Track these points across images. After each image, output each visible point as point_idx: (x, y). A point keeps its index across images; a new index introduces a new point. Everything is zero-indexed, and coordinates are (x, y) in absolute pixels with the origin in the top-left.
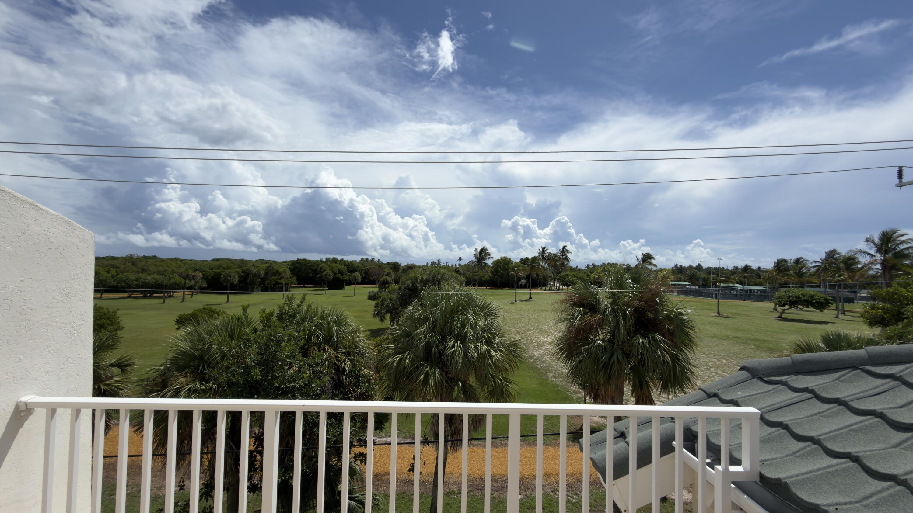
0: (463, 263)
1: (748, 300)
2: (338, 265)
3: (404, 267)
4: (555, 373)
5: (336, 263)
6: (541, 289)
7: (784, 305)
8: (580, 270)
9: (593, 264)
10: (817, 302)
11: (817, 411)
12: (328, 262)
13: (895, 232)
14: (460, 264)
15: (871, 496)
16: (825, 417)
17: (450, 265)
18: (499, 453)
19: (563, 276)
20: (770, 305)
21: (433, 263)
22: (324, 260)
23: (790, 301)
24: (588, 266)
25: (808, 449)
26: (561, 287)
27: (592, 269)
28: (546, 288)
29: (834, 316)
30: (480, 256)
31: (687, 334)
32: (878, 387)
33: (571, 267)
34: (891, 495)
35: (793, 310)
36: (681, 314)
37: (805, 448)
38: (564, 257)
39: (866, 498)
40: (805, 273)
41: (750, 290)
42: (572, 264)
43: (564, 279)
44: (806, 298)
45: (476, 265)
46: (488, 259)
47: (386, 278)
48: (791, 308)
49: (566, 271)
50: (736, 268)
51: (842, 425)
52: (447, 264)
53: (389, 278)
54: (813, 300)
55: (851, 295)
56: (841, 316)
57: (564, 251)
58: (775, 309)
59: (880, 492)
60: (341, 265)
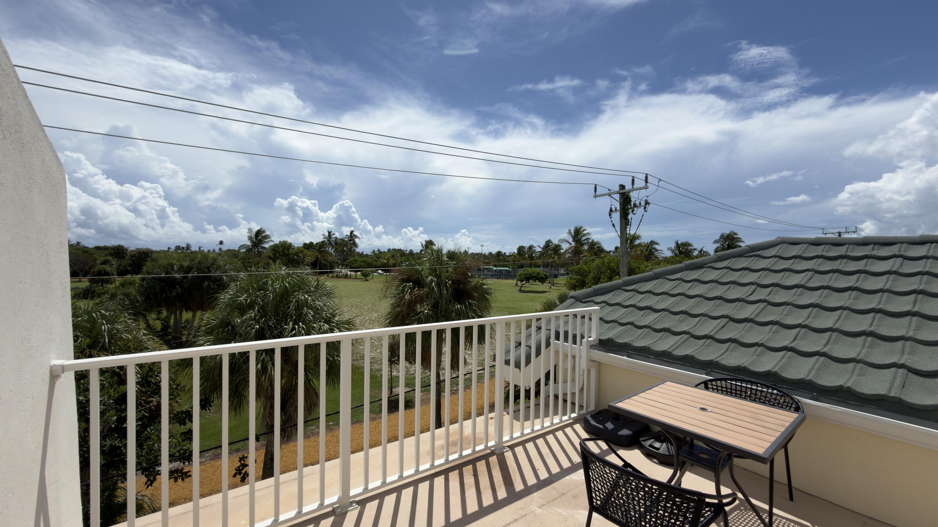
0: (224, 248)
1: (500, 279)
3: (133, 253)
4: (356, 357)
6: (328, 276)
7: (523, 281)
8: (367, 255)
9: (378, 250)
10: (541, 278)
11: (610, 310)
13: (581, 228)
14: (220, 249)
15: (640, 335)
16: (614, 311)
17: (206, 251)
18: (313, 442)
19: (351, 261)
20: (514, 282)
21: (178, 248)
23: (526, 278)
24: (374, 251)
25: (613, 326)
26: (349, 273)
27: (378, 254)
28: (333, 275)
29: (549, 287)
30: (256, 239)
31: (487, 300)
32: (629, 295)
33: (359, 253)
34: (646, 333)
35: (527, 285)
36: (484, 284)
37: (611, 325)
38: (352, 242)
39: (639, 336)
40: (534, 257)
41: (500, 270)
42: (358, 250)
43: (353, 264)
44: (535, 275)
45: (249, 250)
46: (267, 242)
47: (103, 268)
48: (526, 283)
49: (354, 256)
50: (490, 254)
51: (622, 313)
52: (202, 249)
53: (108, 268)
54: (539, 275)
55: (556, 272)
56: (552, 287)
57: (352, 236)
58: (517, 284)
59: (643, 332)
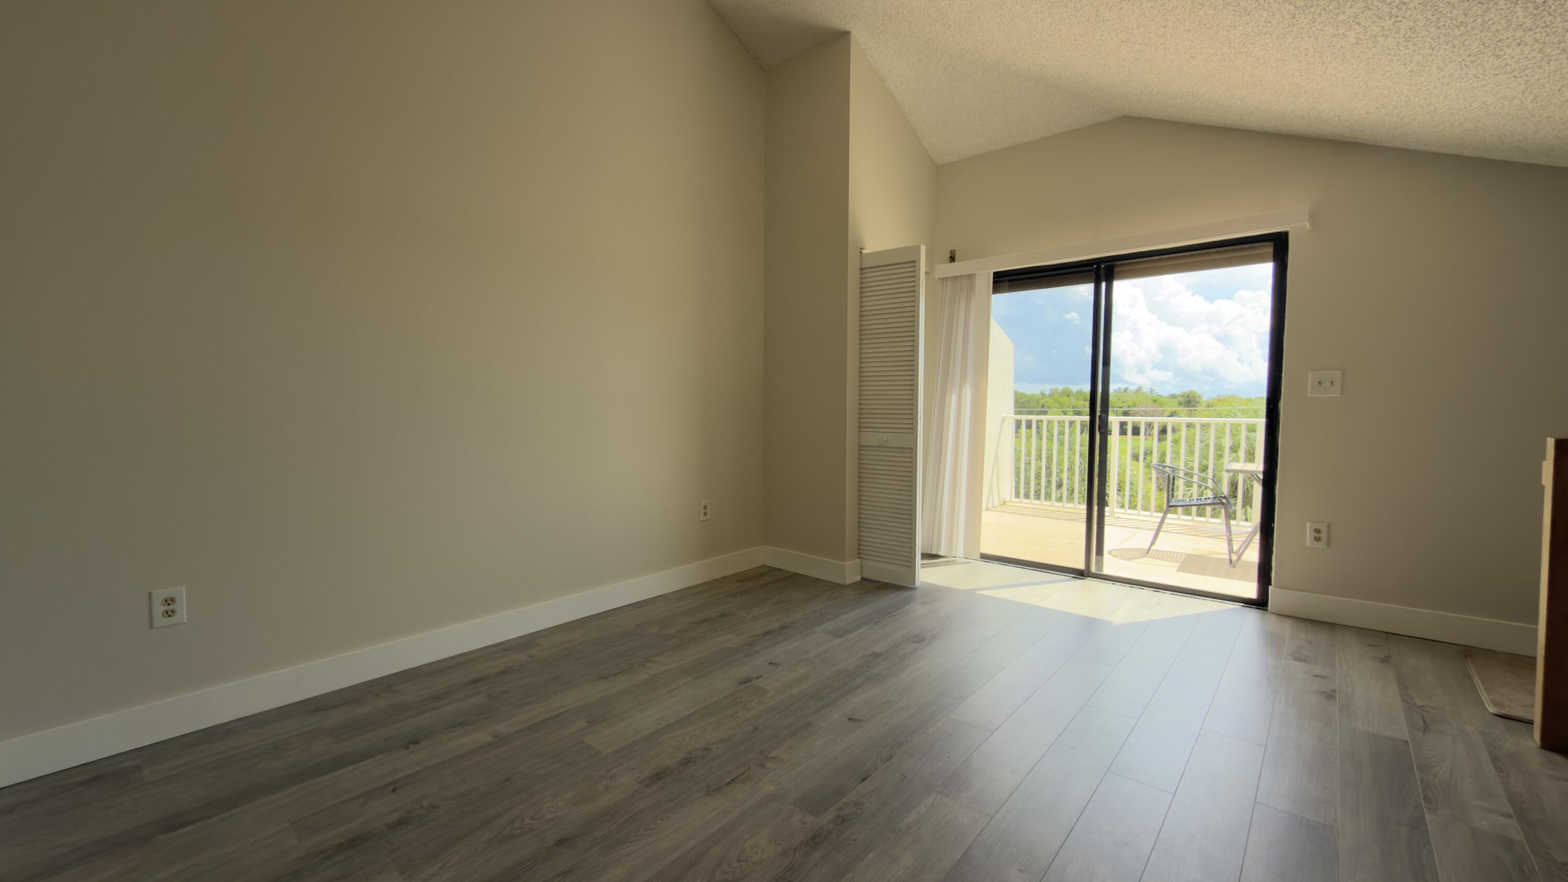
2: (1072, 400)
5: (1068, 396)
12: (1054, 395)
22: (1047, 392)
60: (1078, 400)
